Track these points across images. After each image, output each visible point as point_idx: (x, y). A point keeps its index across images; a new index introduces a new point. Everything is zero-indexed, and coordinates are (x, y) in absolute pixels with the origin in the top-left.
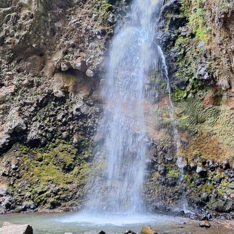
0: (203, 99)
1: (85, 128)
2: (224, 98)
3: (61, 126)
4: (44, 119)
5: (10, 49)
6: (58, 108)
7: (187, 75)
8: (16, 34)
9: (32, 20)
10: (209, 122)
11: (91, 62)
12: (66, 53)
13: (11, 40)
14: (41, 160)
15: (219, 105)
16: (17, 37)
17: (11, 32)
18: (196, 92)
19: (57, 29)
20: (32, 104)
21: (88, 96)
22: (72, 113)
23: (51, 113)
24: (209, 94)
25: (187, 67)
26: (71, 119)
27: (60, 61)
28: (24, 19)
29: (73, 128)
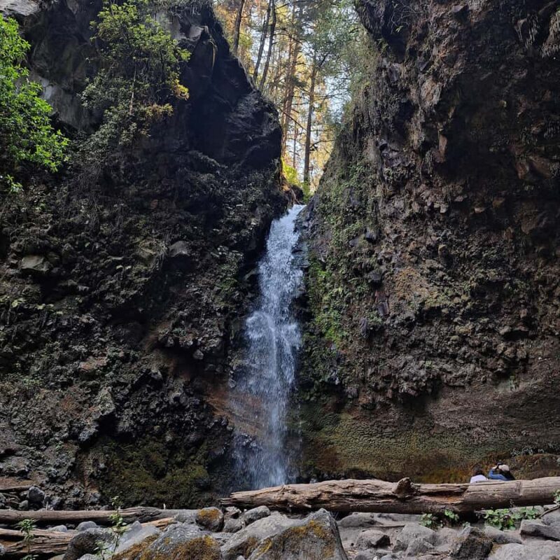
0: (325, 405)
1: (180, 423)
2: (347, 406)
3: (153, 417)
4: (137, 406)
5: (109, 309)
6: (152, 393)
7: (314, 376)
8: (123, 292)
9: (147, 279)
10: (326, 429)
11: (204, 341)
12: (175, 326)
13: (114, 298)
14: (130, 460)
15: (339, 413)
16: (124, 296)
17: (117, 288)
18: (320, 396)
19: (171, 295)
20: (126, 385)
21: (189, 383)
22: (168, 402)
23: (144, 400)
24: (331, 401)
25: (313, 368)
26: (165, 410)
27: (167, 336)
28: (136, 275)
29: (167, 422)
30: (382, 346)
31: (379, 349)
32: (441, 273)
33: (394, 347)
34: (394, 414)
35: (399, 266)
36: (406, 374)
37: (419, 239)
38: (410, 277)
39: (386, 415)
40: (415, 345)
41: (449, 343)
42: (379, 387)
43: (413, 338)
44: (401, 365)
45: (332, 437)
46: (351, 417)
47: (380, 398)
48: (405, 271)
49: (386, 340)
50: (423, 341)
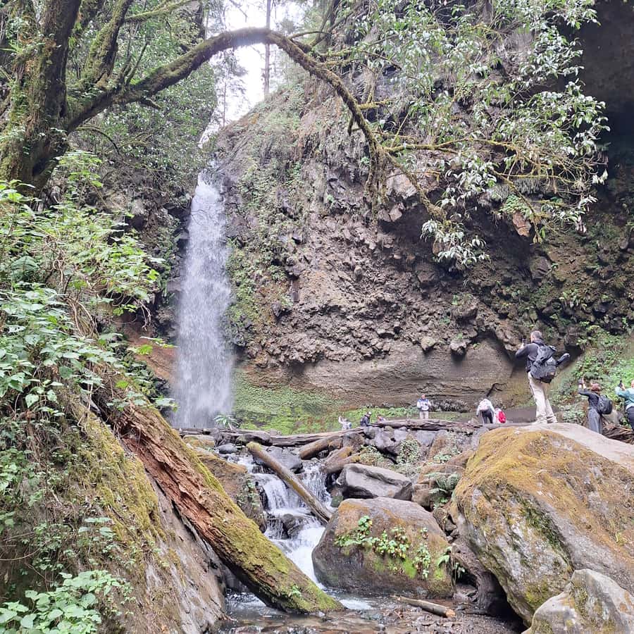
30: (286, 324)
31: (283, 325)
32: (348, 284)
33: (295, 326)
34: (280, 373)
35: (315, 268)
36: (300, 347)
37: (339, 254)
38: (322, 279)
39: (273, 373)
40: (312, 327)
41: (339, 331)
42: (275, 353)
43: (312, 322)
44: (298, 340)
46: (245, 372)
47: (273, 361)
48: (319, 273)
49: (291, 320)
50: (319, 326)
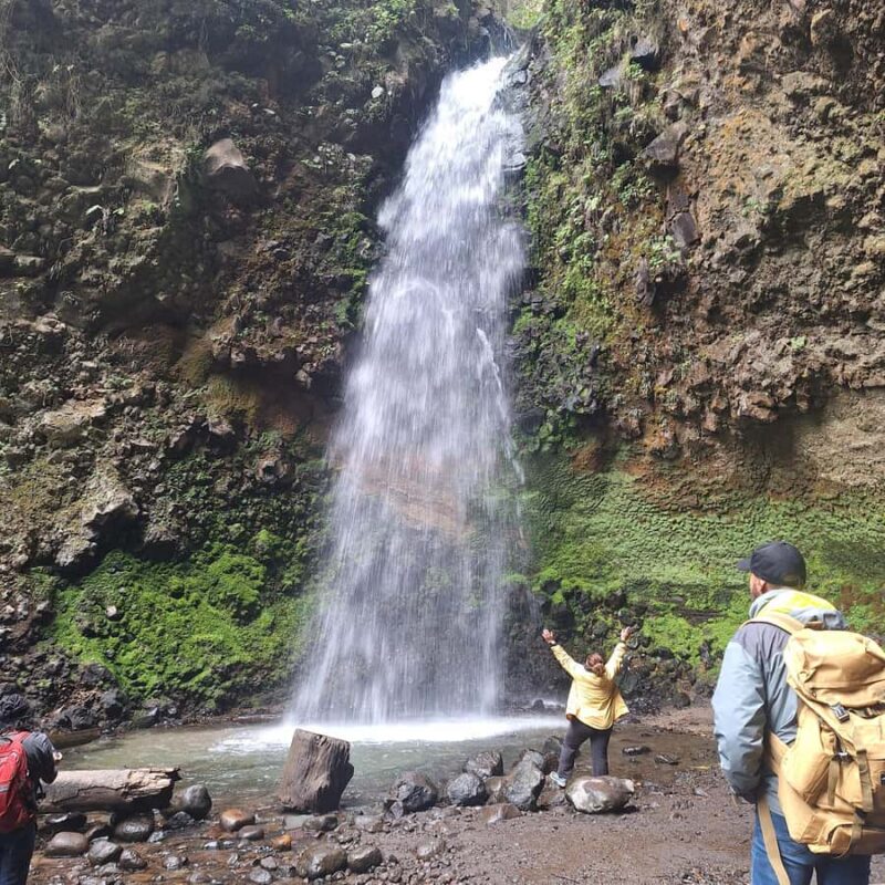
0: (575, 457)
1: (286, 516)
2: (623, 456)
3: (224, 509)
4: (185, 489)
5: (93, 300)
6: (217, 463)
7: (545, 401)
8: (113, 262)
9: (161, 229)
10: (582, 506)
11: (309, 352)
12: (242, 325)
13: (97, 276)
14: (178, 594)
15: (608, 471)
16: (117, 270)
17: (99, 253)
18: (562, 441)
19: (225, 259)
20: (153, 451)
21: (295, 436)
22: (253, 476)
23: (200, 476)
24: (587, 448)
25: (544, 385)
26: (250, 493)
27: (230, 344)
28: (137, 222)
29: (255, 515)
30: (686, 318)
31: (681, 325)
32: (821, 103)
33: (715, 316)
34: (724, 465)
35: (718, 113)
36: (745, 375)
38: (745, 134)
39: (705, 468)
40: (764, 304)
41: (848, 284)
42: (686, 410)
43: (758, 287)
44: (734, 354)
45: (594, 520)
46: (628, 478)
47: (690, 434)
48: (731, 121)
49: (696, 303)
50: (784, 290)
